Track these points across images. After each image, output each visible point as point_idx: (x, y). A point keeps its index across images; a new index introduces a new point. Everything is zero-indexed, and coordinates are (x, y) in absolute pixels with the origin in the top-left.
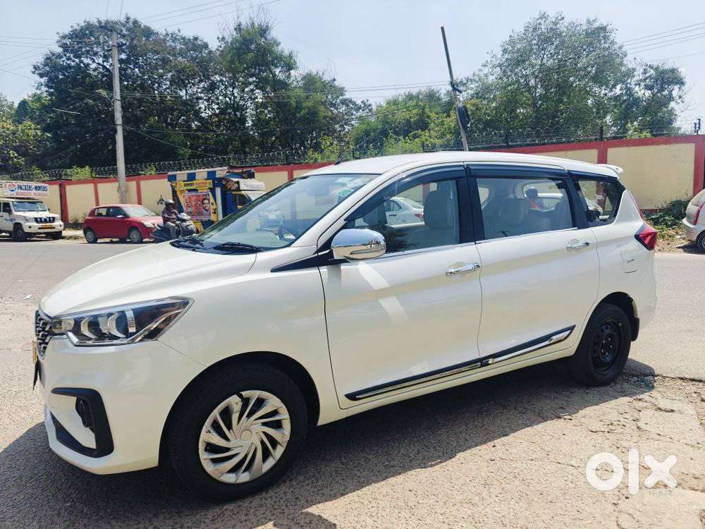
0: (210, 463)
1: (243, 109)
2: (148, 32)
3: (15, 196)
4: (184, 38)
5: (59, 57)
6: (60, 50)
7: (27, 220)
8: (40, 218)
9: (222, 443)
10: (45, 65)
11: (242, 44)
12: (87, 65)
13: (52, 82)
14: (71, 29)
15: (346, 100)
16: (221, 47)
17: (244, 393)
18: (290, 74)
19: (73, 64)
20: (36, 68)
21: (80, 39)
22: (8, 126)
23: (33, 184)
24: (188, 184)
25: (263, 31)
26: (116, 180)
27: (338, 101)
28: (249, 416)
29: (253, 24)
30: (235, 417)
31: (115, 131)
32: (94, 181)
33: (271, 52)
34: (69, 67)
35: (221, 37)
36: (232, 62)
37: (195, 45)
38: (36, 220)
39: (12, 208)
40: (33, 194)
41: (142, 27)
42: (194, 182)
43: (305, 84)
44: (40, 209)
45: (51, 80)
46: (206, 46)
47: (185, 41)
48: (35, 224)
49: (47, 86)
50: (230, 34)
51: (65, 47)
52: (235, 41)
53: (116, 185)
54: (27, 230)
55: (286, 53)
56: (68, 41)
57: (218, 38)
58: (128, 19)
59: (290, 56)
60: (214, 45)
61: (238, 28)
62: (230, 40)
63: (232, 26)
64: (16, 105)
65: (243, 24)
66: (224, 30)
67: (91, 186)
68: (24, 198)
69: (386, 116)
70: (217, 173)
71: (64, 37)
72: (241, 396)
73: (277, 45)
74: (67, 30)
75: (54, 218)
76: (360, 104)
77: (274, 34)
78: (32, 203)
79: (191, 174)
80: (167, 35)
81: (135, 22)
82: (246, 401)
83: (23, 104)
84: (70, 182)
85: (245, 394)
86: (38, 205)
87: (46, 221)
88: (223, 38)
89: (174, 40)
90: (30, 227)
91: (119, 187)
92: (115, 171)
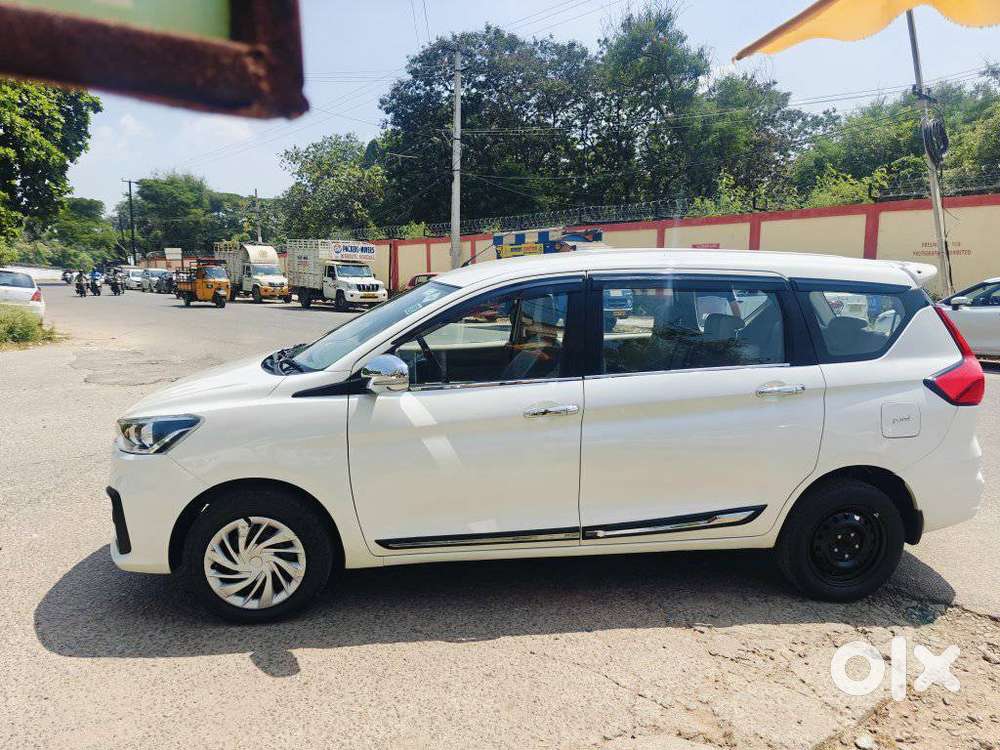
0: (218, 581)
1: (631, 137)
2: (513, 43)
3: (339, 258)
4: (555, 46)
5: (408, 86)
6: (410, 77)
7: (349, 287)
8: (363, 286)
9: (228, 564)
10: (392, 98)
11: (630, 46)
12: (439, 93)
13: (400, 118)
14: (422, 50)
15: (790, 113)
16: (601, 53)
17: (252, 519)
18: (697, 82)
19: (422, 93)
20: (383, 102)
21: (432, 62)
22: (355, 173)
23: (361, 245)
24: (516, 249)
25: (663, 23)
26: (449, 240)
27: (778, 115)
28: (259, 542)
29: (650, 14)
30: (242, 541)
31: (452, 179)
32: (427, 241)
33: (670, 52)
34: (419, 97)
35: (603, 39)
36: (615, 73)
37: (570, 53)
38: (360, 287)
39: (336, 273)
40: (358, 256)
41: (506, 36)
42: (523, 245)
43: (721, 95)
44: (366, 274)
45: (397, 116)
46: (584, 53)
47: (558, 49)
48: (357, 292)
49: (393, 123)
50: (615, 32)
51: (415, 73)
52: (621, 42)
53: (448, 246)
54: (348, 298)
55: (694, 50)
56: (418, 66)
57: (599, 41)
58: (488, 28)
59: (700, 55)
60: (593, 49)
61: (627, 24)
62: (614, 42)
63: (618, 22)
64: (366, 146)
65: (636, 16)
66: (608, 28)
67: (423, 246)
68: (348, 262)
69: (854, 135)
70: (550, 234)
71: (414, 61)
72: (248, 521)
73: (682, 41)
74: (417, 52)
75: (377, 286)
76: (821, 115)
77: (679, 25)
78: (358, 267)
79: (544, 232)
80: (536, 43)
81: (497, 31)
82: (255, 528)
83: (373, 144)
84: (403, 241)
85: (254, 519)
86: (364, 269)
87: (368, 289)
88: (606, 40)
89: (544, 49)
90: (353, 295)
91: (451, 250)
92: (449, 228)
